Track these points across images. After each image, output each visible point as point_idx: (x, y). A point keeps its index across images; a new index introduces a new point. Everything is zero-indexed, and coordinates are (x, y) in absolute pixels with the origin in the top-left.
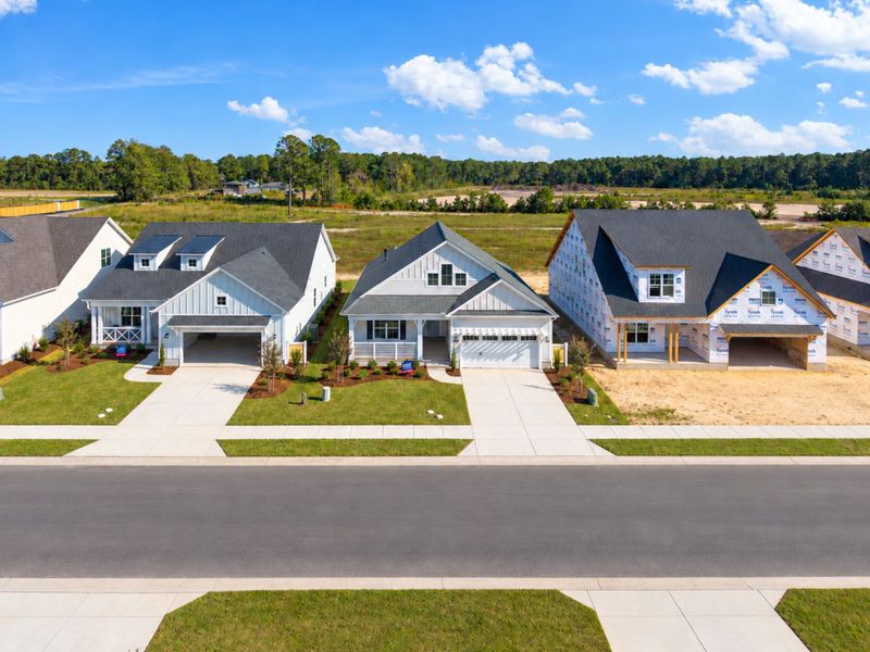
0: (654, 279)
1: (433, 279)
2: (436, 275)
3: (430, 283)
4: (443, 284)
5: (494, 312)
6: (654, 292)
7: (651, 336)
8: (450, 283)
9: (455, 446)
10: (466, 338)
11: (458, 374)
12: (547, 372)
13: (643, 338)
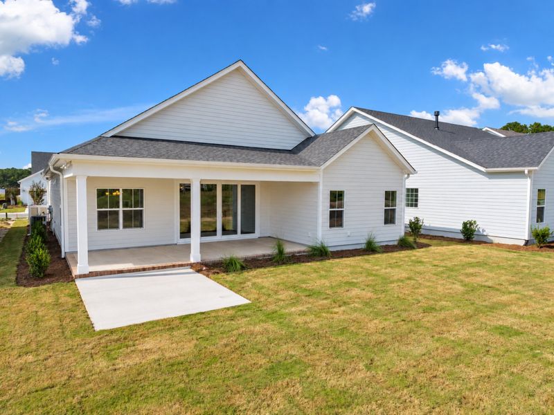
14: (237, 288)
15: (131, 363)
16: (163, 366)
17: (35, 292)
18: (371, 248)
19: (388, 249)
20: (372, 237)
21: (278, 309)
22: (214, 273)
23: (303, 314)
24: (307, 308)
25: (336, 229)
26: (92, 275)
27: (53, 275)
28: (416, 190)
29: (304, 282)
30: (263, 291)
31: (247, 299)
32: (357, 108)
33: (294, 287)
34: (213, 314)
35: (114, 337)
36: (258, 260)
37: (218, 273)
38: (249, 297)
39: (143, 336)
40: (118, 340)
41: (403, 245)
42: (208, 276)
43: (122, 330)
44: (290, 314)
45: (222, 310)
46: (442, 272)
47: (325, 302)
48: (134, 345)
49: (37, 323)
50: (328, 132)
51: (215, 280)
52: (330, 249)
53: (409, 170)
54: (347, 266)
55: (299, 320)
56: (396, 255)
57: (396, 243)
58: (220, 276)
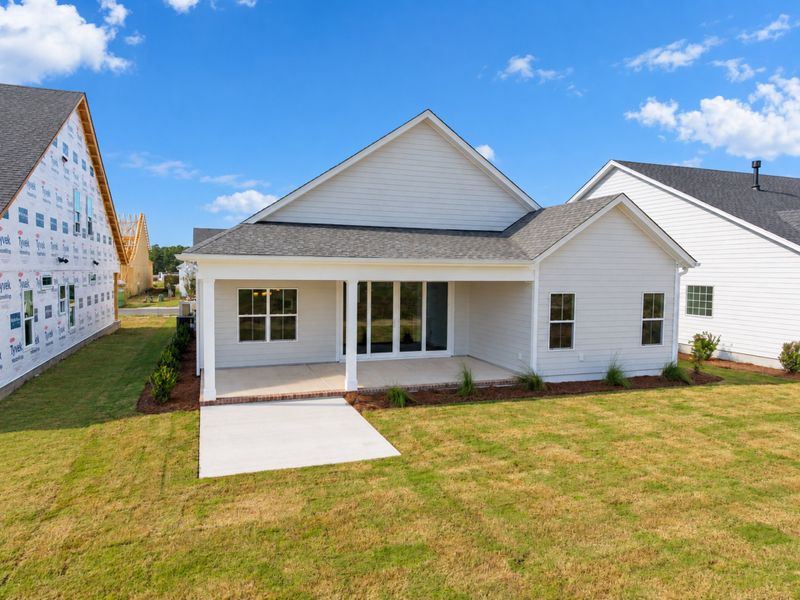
14: (390, 434)
15: (221, 524)
16: (254, 532)
17: (152, 421)
18: (613, 382)
19: (643, 383)
20: (618, 364)
21: (431, 467)
22: (369, 408)
23: (463, 478)
24: (472, 470)
25: (559, 351)
26: (220, 402)
27: (179, 399)
28: (710, 289)
29: (485, 430)
30: (424, 439)
31: (397, 449)
32: (620, 162)
33: (468, 439)
34: (343, 468)
35: (215, 488)
36: (437, 392)
37: (374, 408)
38: (401, 447)
39: (249, 490)
40: (220, 492)
41: (672, 377)
42: (360, 411)
43: (227, 479)
44: (443, 477)
45: (358, 463)
46: (716, 427)
47: (502, 462)
48: (233, 501)
49: (141, 459)
50: (571, 201)
51: (368, 418)
52: (546, 380)
53: (685, 262)
54: (564, 408)
55: (453, 486)
56: (652, 394)
57: (659, 373)
58: (375, 413)
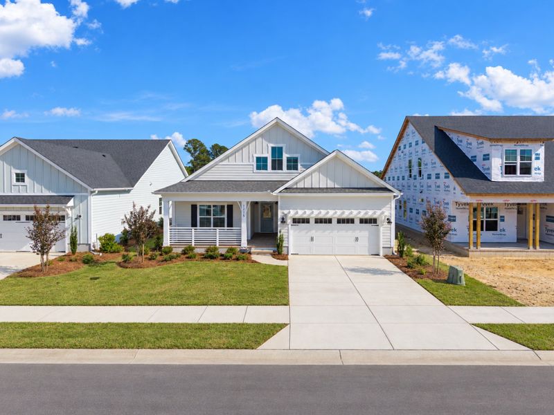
0: (510, 154)
1: (261, 163)
2: (265, 159)
3: (258, 168)
4: (274, 168)
5: (327, 190)
6: (510, 170)
7: (500, 225)
8: (281, 168)
9: (266, 332)
10: (296, 221)
11: (285, 258)
12: (390, 258)
13: (492, 226)
